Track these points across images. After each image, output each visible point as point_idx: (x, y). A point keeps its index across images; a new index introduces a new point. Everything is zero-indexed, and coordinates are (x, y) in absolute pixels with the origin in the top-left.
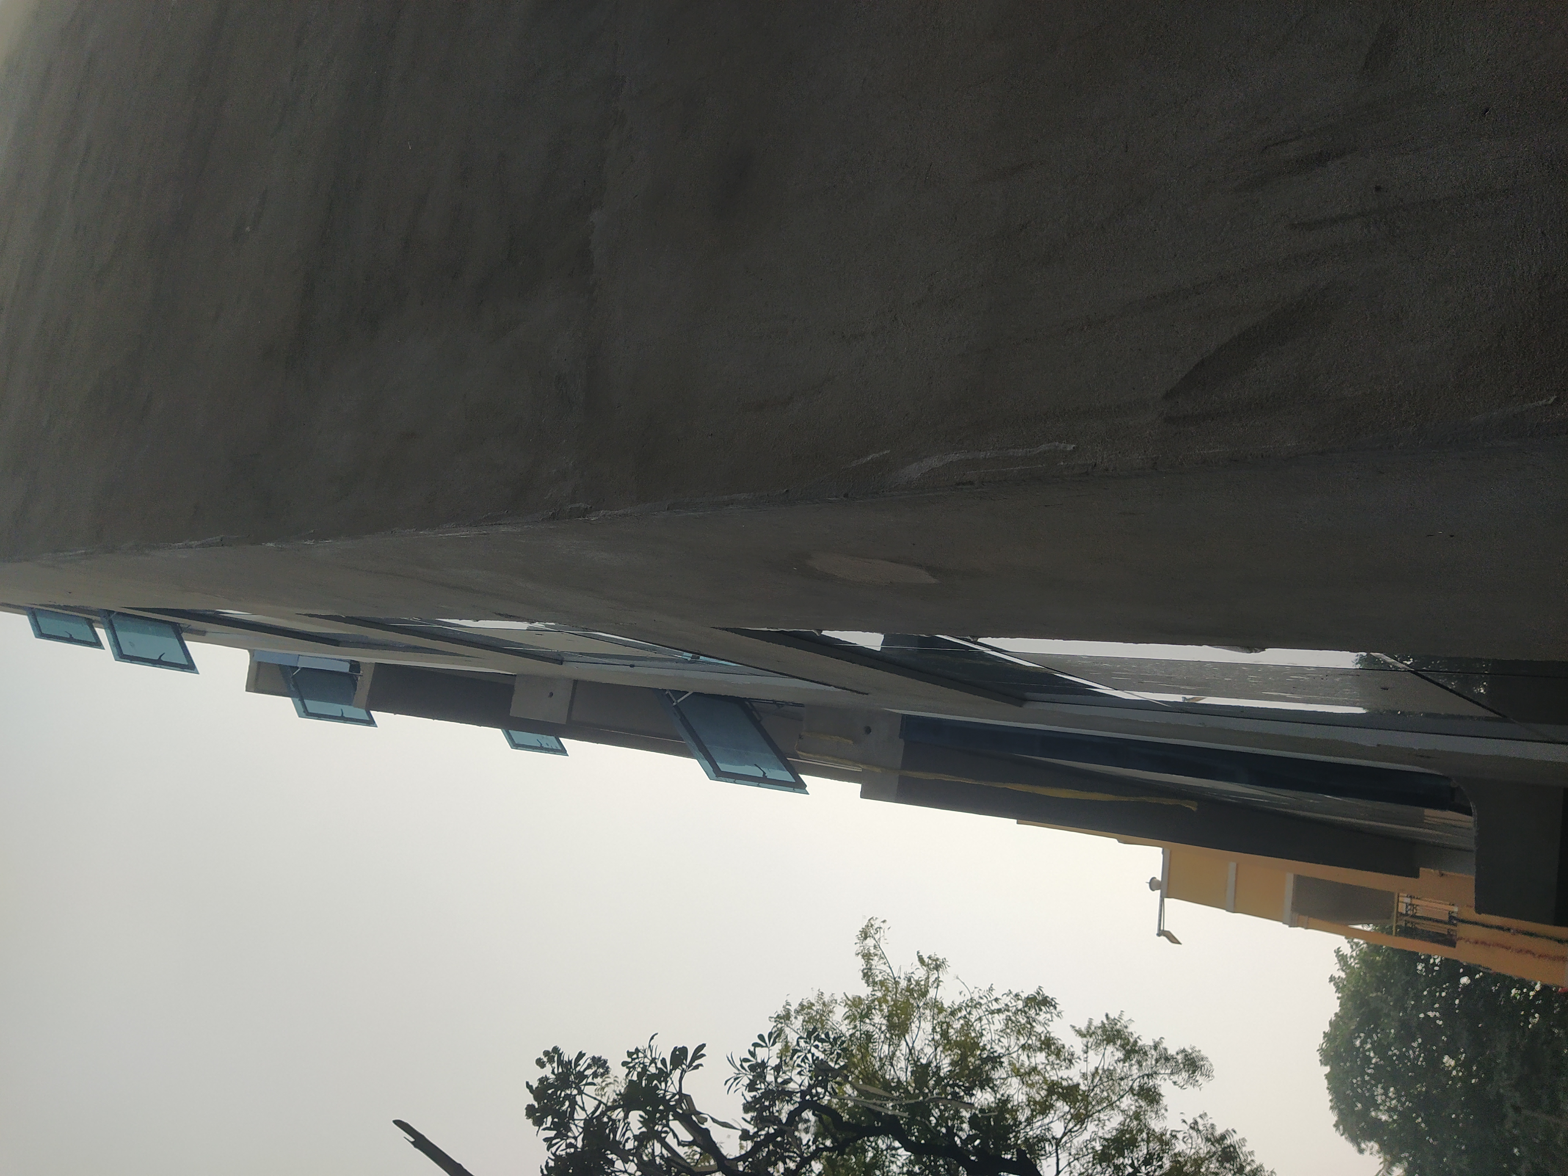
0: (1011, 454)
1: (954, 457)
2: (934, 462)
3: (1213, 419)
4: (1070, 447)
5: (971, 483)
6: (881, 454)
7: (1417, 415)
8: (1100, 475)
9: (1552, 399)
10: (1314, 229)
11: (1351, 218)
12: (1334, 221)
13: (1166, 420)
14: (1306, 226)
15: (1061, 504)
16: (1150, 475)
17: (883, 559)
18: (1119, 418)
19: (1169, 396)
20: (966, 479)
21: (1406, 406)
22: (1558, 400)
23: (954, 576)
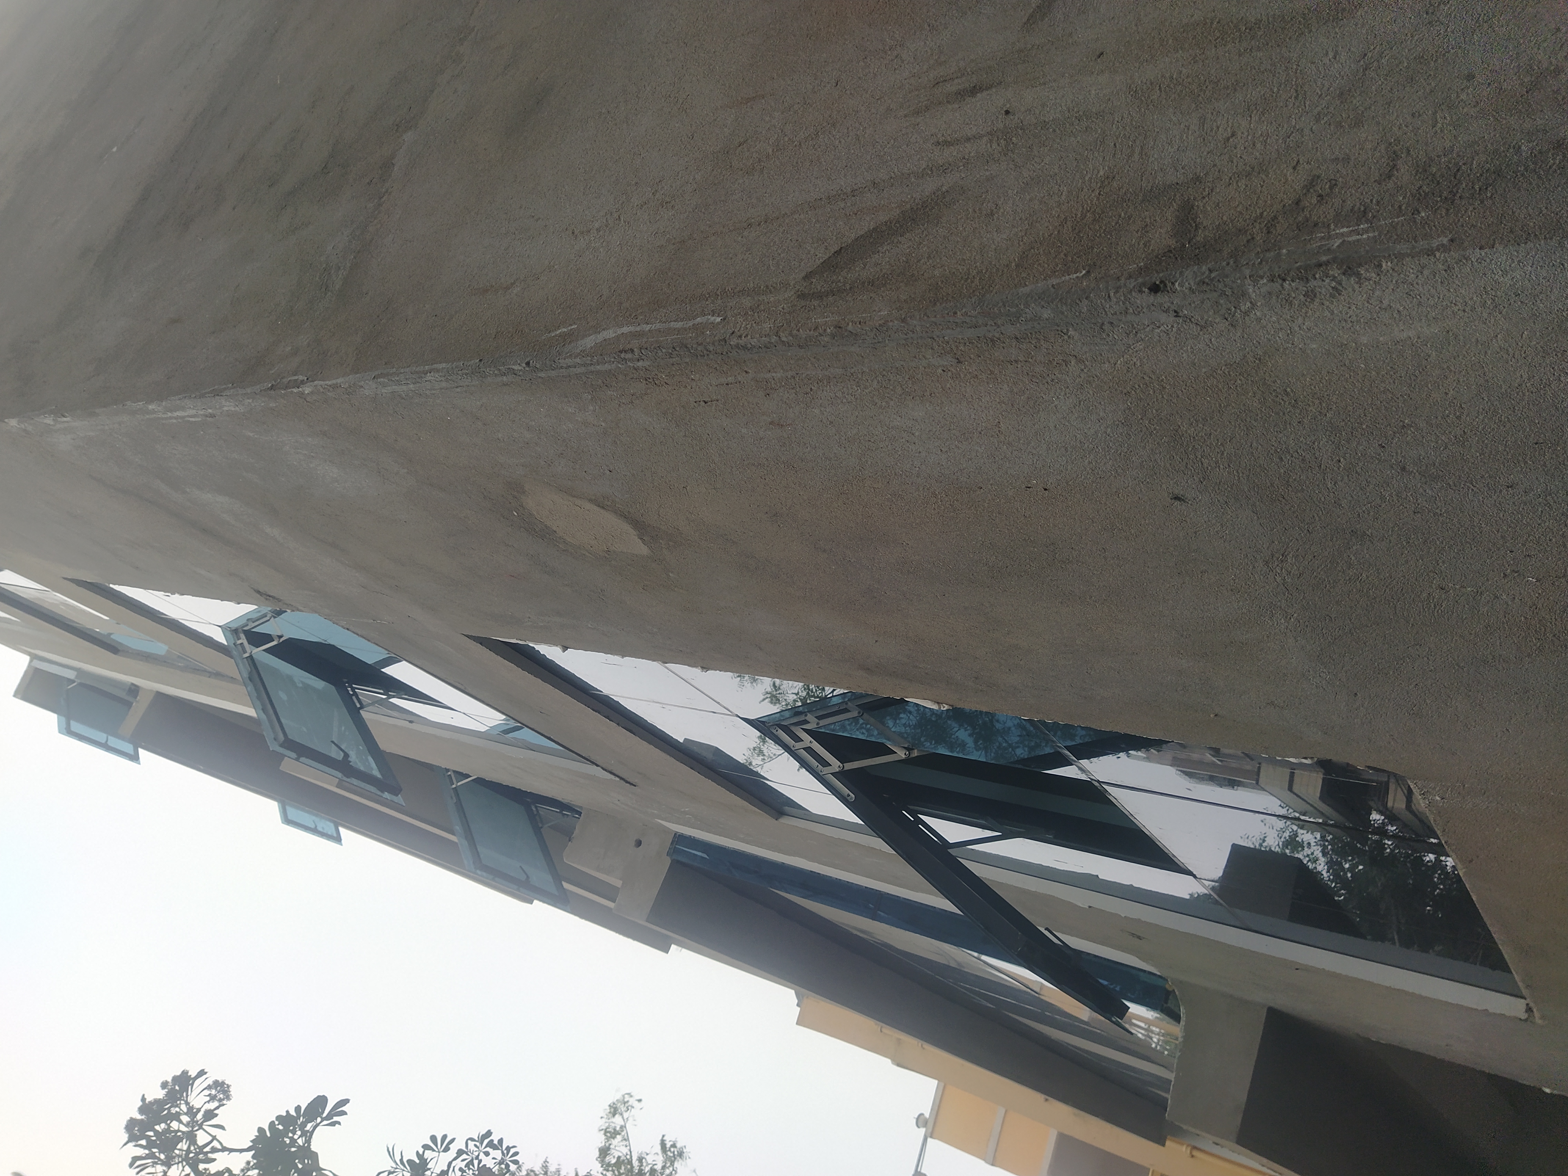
0: (671, 326)
1: (625, 330)
2: (610, 334)
3: (834, 295)
4: (719, 319)
5: (632, 351)
6: (569, 328)
7: (983, 288)
8: (735, 343)
9: (1084, 272)
10: (952, 145)
11: (981, 137)
12: (968, 139)
13: (799, 296)
14: (948, 144)
15: (717, 401)
16: (776, 346)
17: (590, 501)
18: (764, 296)
19: (807, 277)
20: (629, 347)
21: (977, 281)
22: (1088, 272)
23: (661, 541)
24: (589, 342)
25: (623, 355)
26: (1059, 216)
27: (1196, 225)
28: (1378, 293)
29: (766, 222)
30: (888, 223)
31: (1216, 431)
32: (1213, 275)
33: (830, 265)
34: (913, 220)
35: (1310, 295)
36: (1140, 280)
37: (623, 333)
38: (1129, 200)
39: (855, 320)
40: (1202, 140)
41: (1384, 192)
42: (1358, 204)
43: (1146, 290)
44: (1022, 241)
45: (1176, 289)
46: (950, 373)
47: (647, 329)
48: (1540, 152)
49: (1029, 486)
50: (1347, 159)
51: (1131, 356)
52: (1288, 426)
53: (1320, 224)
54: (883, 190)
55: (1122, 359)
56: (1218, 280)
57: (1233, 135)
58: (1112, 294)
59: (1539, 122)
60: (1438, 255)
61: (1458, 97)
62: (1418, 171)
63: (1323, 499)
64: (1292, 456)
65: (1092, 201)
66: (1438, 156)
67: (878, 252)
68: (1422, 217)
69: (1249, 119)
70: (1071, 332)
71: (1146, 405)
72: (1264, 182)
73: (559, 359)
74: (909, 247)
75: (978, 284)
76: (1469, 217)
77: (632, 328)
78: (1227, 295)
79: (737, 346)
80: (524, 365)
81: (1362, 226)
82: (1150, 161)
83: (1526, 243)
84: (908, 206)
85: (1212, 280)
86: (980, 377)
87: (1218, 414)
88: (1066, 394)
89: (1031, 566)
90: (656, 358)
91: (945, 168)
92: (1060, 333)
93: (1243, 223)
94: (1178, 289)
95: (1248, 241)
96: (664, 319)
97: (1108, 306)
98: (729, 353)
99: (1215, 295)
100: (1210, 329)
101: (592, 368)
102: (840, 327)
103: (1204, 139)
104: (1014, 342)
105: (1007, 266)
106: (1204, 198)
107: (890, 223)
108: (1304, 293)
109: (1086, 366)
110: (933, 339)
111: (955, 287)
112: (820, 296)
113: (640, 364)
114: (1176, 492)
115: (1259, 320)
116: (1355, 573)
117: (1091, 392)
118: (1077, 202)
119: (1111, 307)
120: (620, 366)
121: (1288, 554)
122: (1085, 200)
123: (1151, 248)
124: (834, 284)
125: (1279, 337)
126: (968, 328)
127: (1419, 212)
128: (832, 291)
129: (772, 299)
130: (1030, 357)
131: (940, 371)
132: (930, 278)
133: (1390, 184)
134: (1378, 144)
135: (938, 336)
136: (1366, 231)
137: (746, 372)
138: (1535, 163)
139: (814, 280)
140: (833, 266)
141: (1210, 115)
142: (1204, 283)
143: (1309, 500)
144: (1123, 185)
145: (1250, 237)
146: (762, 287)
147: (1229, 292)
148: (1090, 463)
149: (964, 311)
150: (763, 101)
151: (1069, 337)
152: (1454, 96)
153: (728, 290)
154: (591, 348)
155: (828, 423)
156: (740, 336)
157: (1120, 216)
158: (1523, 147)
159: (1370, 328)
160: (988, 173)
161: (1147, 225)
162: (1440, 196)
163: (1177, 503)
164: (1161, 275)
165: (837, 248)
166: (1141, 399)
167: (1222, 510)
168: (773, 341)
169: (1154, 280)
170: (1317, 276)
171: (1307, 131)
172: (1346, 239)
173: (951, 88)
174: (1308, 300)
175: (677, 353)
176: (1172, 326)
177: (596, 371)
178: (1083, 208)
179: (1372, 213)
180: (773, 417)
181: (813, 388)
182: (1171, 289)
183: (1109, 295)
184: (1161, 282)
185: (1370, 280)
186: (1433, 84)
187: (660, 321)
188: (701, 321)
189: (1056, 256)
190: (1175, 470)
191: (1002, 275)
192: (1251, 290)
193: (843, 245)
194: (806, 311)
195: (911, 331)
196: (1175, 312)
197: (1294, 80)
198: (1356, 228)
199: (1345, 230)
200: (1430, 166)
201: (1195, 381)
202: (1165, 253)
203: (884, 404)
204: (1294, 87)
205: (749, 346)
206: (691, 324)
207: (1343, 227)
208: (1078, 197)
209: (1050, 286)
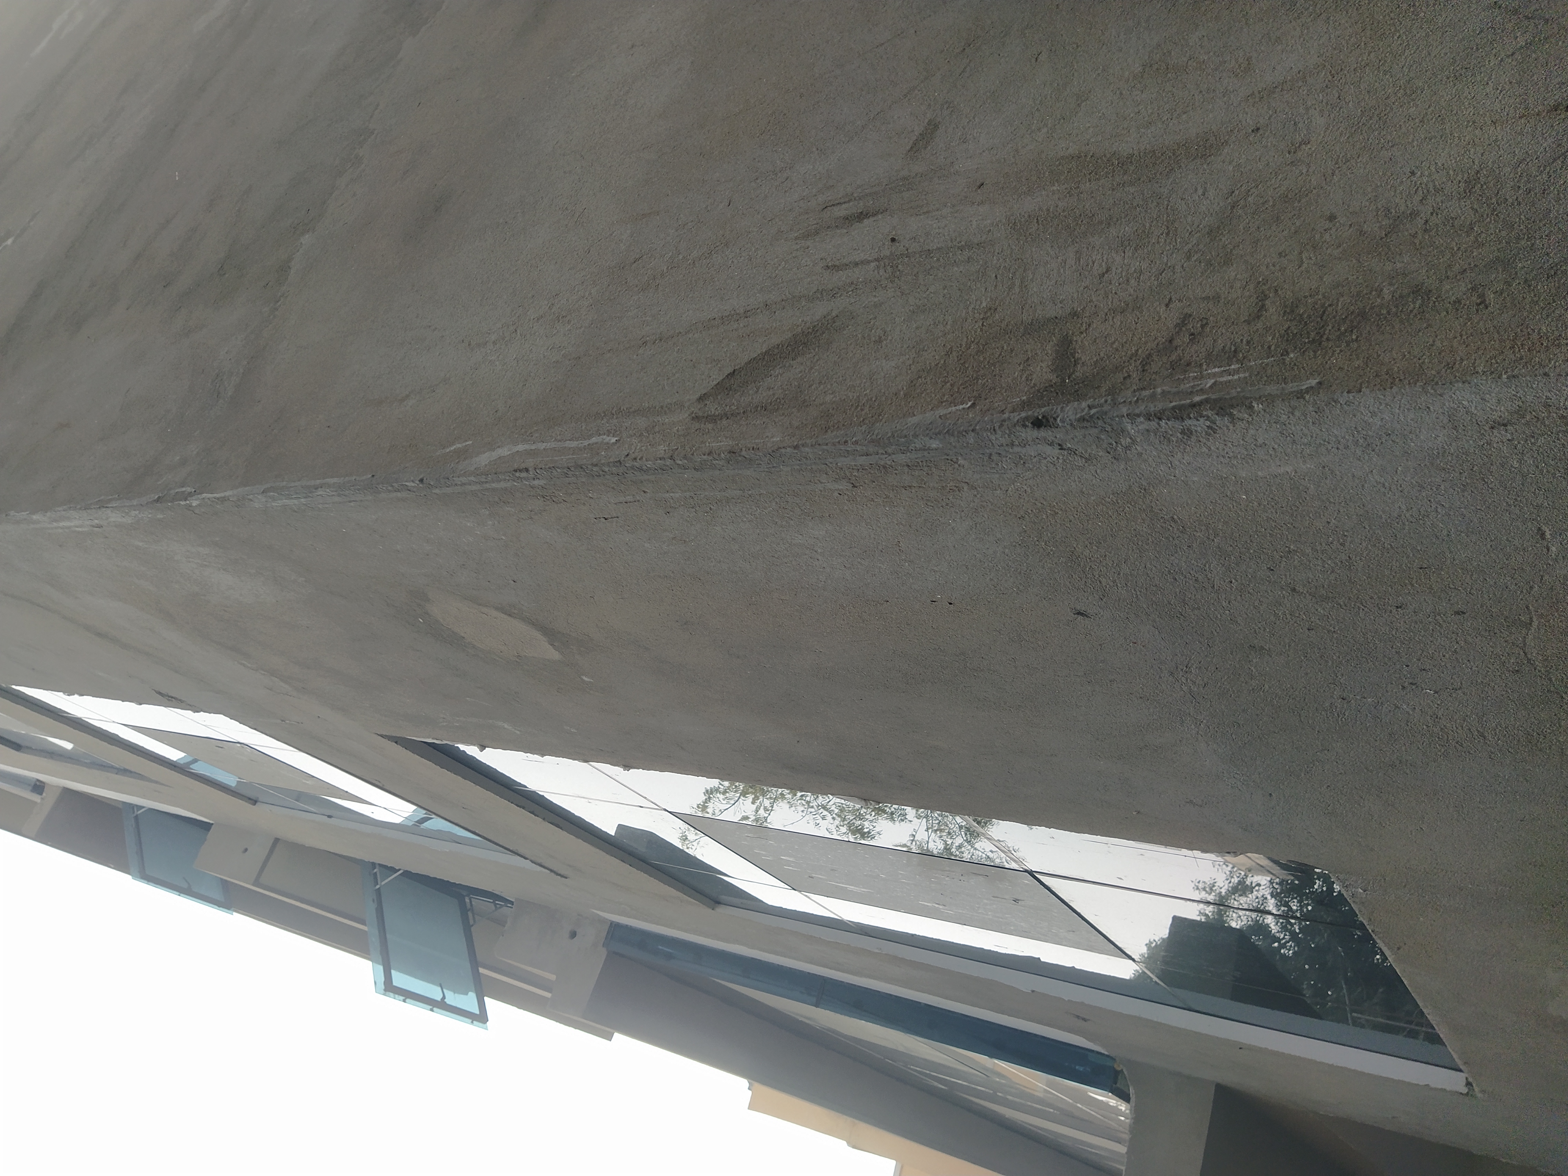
0: (566, 445)
1: (521, 447)
2: (504, 452)
3: (728, 418)
4: (614, 440)
5: (527, 470)
6: (464, 444)
7: (872, 417)
8: (630, 465)
9: (970, 404)
10: (841, 270)
11: (869, 262)
12: (857, 264)
13: (693, 419)
14: (836, 268)
15: (618, 517)
16: (671, 469)
17: (497, 609)
18: (659, 417)
19: (701, 399)
20: (523, 466)
21: (866, 410)
22: (974, 404)
23: (572, 647)
24: (484, 459)
25: (517, 474)
26: (944, 345)
27: (1075, 361)
28: (1252, 432)
29: (661, 340)
30: (780, 346)
31: (1110, 553)
32: (1093, 411)
33: (725, 387)
34: (804, 344)
35: (1187, 433)
36: (1023, 414)
37: (518, 451)
38: (1011, 332)
39: (749, 446)
40: (1078, 275)
41: (1253, 332)
42: (1229, 344)
43: (1030, 424)
44: (910, 369)
45: (1058, 425)
46: (846, 497)
47: (542, 448)
48: (1401, 296)
49: (934, 600)
50: (1217, 298)
51: (1021, 484)
52: (1178, 549)
53: (1193, 363)
54: (775, 312)
55: (1012, 486)
56: (1098, 418)
57: (1107, 271)
58: (997, 428)
59: (1399, 265)
60: (1307, 397)
61: (1321, 237)
62: (1285, 311)
63: (1219, 616)
64: (1185, 577)
65: (976, 332)
66: (1305, 297)
67: (771, 376)
68: (1291, 358)
69: (1123, 255)
70: (961, 462)
71: (1040, 528)
72: (1138, 319)
73: (453, 477)
74: (801, 372)
75: (868, 412)
76: (1336, 359)
77: (527, 447)
78: (1108, 432)
79: (632, 467)
80: (418, 482)
81: (1233, 367)
82: (1030, 294)
83: (1391, 388)
84: (799, 329)
85: (1091, 417)
86: (876, 500)
87: (1111, 538)
88: (961, 517)
89: (943, 673)
90: (552, 477)
91: (835, 292)
92: (950, 461)
93: (1119, 360)
94: (1060, 424)
95: (1125, 378)
96: (559, 438)
97: (994, 438)
98: (625, 474)
99: (1096, 431)
100: (1094, 461)
101: (487, 486)
102: (733, 452)
103: (1080, 274)
104: (906, 469)
105: (896, 395)
106: (1082, 333)
107: (783, 346)
108: (1180, 431)
109: (978, 492)
110: (826, 464)
111: (846, 414)
112: (712, 419)
113: (536, 482)
114: (1078, 608)
115: (1140, 454)
116: (1257, 684)
117: (986, 516)
118: (962, 333)
119: (996, 439)
120: (515, 484)
121: (1192, 666)
122: (969, 331)
123: (1033, 382)
124: (728, 407)
125: (1161, 470)
126: (860, 456)
127: (1288, 354)
128: (726, 414)
129: (667, 420)
130: (923, 483)
131: (836, 494)
132: (821, 405)
133: (1260, 325)
134: (1247, 282)
135: (831, 463)
136: (1237, 371)
137: (644, 492)
138: (1397, 307)
139: (708, 403)
140: (727, 389)
141: (1085, 249)
142: (1084, 420)
143: (1206, 617)
144: (1004, 317)
145: (1126, 375)
146: (657, 408)
147: (1109, 428)
148: (991, 580)
149: (854, 439)
150: (658, 218)
151: (959, 466)
152: (1317, 237)
153: (624, 410)
154: (486, 465)
155: (731, 539)
156: (635, 459)
157: (1003, 348)
158: (1385, 291)
159: (1248, 463)
160: (876, 300)
161: (1029, 358)
162: (1308, 338)
163: (1080, 617)
164: (1043, 410)
165: (730, 370)
166: (1035, 523)
167: (1124, 625)
168: (668, 463)
169: (1036, 414)
170: (1192, 416)
171: (1178, 268)
172: (1218, 379)
173: (841, 212)
174: (1186, 437)
175: (572, 473)
176: (1058, 458)
177: (492, 489)
178: (967, 337)
179: (1243, 354)
180: (676, 534)
181: (712, 507)
182: (1053, 424)
183: (994, 427)
184: (1043, 417)
185: (1243, 420)
186: (1298, 224)
187: (556, 440)
188: (596, 441)
189: (943, 386)
190: (1075, 588)
191: (891, 403)
192: (1129, 428)
193: (736, 368)
194: (700, 434)
195: (804, 458)
196: (1059, 445)
197: (1165, 216)
198: (1228, 368)
199: (1217, 370)
200: (1297, 307)
201: (1085, 507)
202: (1047, 387)
203: (784, 523)
204: (1165, 223)
205: (644, 468)
206: (586, 443)
207: (1215, 367)
208: (962, 327)
209: (938, 416)
